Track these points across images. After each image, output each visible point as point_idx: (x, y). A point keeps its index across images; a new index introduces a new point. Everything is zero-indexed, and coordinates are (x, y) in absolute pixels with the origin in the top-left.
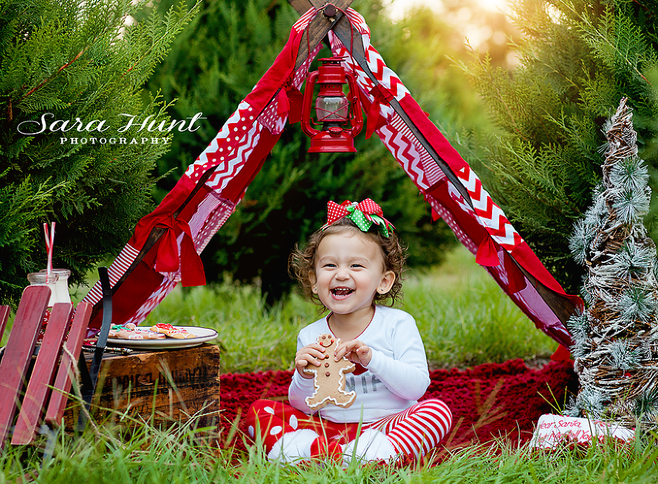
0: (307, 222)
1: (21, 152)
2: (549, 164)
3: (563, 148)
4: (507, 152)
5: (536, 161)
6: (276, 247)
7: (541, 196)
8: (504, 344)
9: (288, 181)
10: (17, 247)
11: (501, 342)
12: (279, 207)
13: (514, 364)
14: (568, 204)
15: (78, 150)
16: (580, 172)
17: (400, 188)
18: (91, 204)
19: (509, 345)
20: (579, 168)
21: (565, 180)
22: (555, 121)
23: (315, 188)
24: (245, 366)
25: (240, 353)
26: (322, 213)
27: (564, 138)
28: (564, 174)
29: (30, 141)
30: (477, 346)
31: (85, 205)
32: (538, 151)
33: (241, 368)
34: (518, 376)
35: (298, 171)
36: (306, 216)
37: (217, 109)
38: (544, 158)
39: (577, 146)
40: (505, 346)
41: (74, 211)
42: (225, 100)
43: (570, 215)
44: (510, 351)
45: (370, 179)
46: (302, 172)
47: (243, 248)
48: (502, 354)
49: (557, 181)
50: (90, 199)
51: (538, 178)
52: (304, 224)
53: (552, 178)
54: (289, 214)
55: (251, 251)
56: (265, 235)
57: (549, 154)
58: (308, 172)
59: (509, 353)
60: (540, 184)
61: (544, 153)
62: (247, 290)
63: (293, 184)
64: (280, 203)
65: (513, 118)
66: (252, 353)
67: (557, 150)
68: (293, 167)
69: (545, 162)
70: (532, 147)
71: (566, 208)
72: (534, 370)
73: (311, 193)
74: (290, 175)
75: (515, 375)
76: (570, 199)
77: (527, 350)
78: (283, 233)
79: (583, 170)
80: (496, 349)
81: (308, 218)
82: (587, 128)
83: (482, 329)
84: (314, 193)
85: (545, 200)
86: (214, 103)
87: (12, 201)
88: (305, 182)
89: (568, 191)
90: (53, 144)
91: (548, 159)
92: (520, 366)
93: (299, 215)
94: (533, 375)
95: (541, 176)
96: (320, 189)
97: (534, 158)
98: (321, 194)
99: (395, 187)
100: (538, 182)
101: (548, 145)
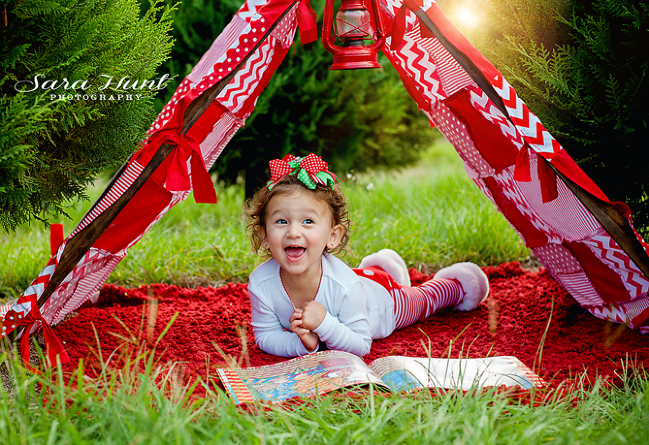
0: (291, 125)
1: (17, 61)
2: (562, 66)
3: (577, 49)
4: (520, 55)
5: (549, 65)
6: (261, 150)
7: (555, 100)
8: (496, 245)
9: (273, 85)
10: (11, 164)
11: (494, 243)
12: (265, 112)
13: (512, 267)
14: (583, 107)
15: (78, 57)
16: (595, 75)
17: (380, 91)
18: (93, 115)
19: (502, 246)
20: (594, 70)
21: (579, 83)
22: (567, 22)
23: (299, 92)
24: (241, 272)
25: (237, 259)
26: (306, 117)
27: (575, 40)
28: (578, 78)
29: (27, 49)
30: (470, 248)
31: (86, 116)
32: (551, 53)
33: (238, 274)
34: (513, 279)
35: (283, 76)
36: (290, 119)
37: (203, 18)
38: (558, 60)
39: (593, 48)
40: (498, 248)
41: (75, 122)
42: (210, 9)
43: (585, 119)
44: (503, 252)
45: (351, 84)
46: (286, 77)
47: (231, 151)
48: (496, 256)
49: (571, 83)
50: (91, 110)
51: (552, 81)
52: (288, 128)
53: (566, 81)
54: (275, 118)
55: (238, 154)
56: (251, 138)
57: (562, 56)
58: (291, 77)
59: (502, 255)
60: (554, 87)
61: (557, 55)
62: (231, 190)
63: (278, 89)
64: (266, 107)
65: (519, 19)
66: (248, 258)
67: (571, 52)
68: (278, 72)
69: (558, 65)
70: (544, 49)
71: (581, 112)
72: (528, 272)
73: (295, 97)
74: (275, 80)
75: (511, 278)
76: (585, 103)
77: (520, 251)
78: (268, 136)
79: (597, 73)
80: (490, 251)
81: (292, 122)
82: (603, 29)
83: (474, 231)
84: (298, 97)
85: (559, 104)
86: (199, 11)
87: (5, 114)
88: (290, 87)
89: (582, 94)
90: (51, 52)
91: (562, 62)
92: (517, 269)
93: (283, 119)
94: (528, 277)
95: (554, 79)
96: (304, 93)
97: (547, 60)
98: (306, 98)
99: (375, 90)
100: (552, 85)
101: (562, 47)
